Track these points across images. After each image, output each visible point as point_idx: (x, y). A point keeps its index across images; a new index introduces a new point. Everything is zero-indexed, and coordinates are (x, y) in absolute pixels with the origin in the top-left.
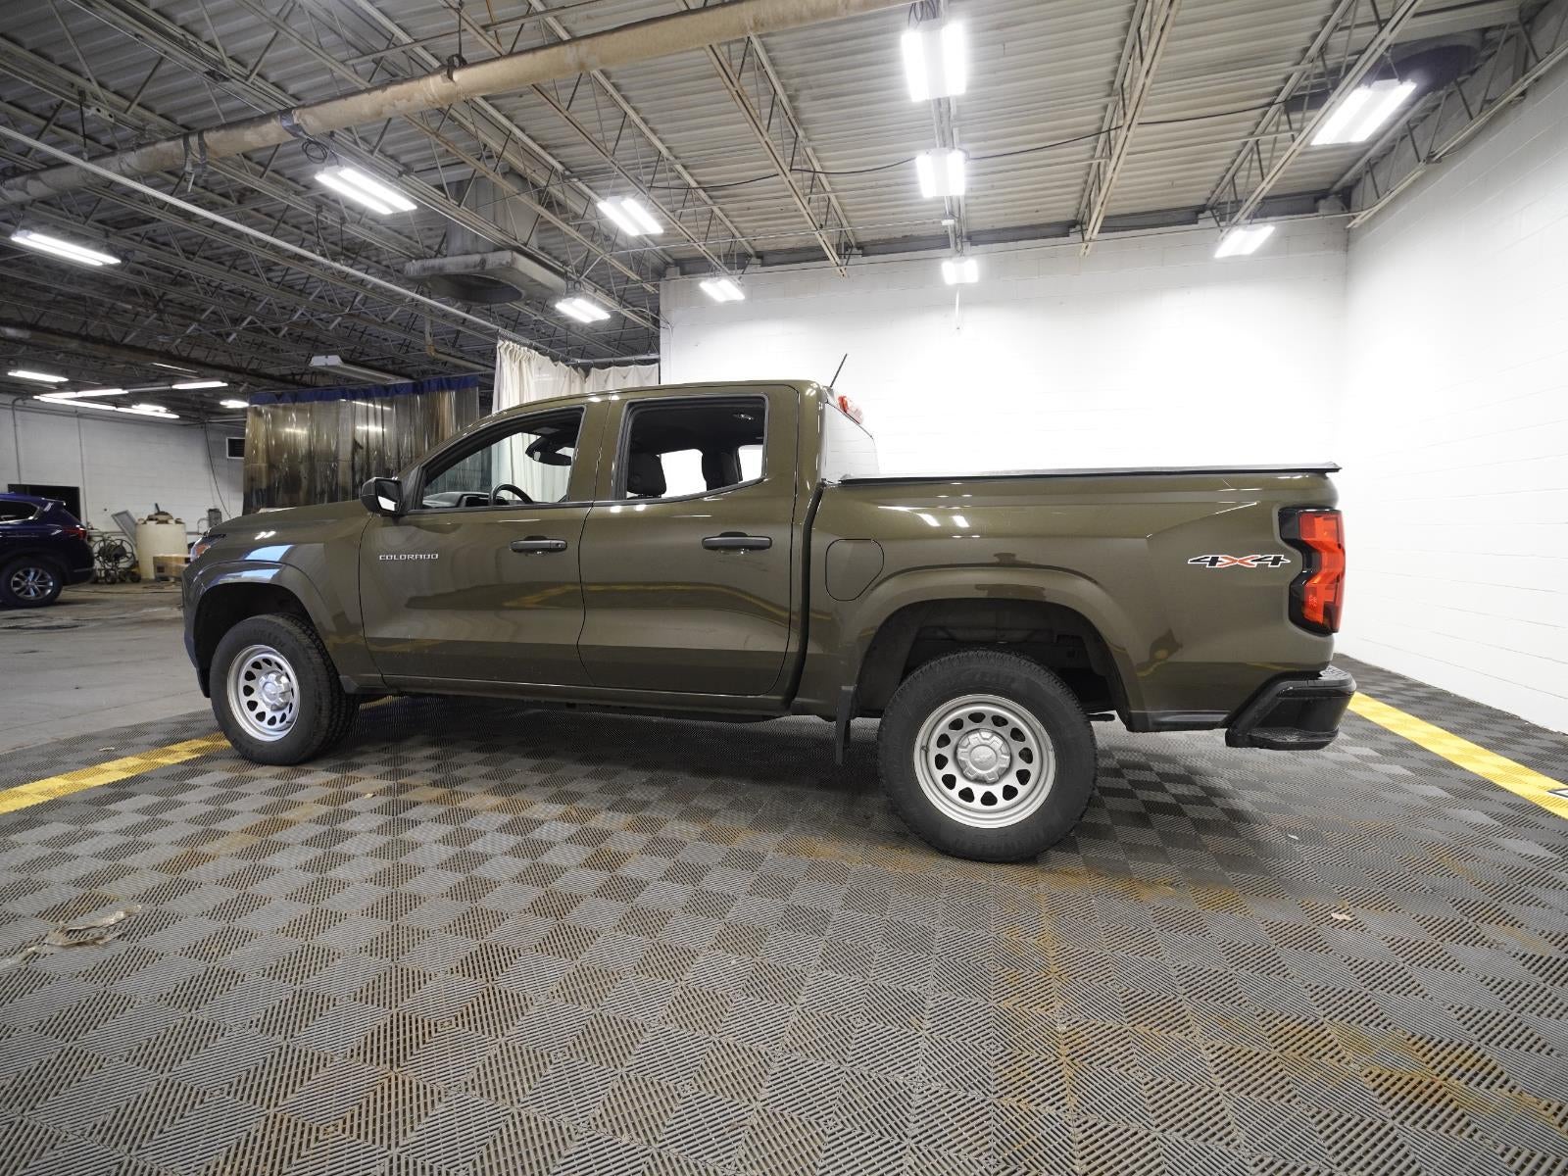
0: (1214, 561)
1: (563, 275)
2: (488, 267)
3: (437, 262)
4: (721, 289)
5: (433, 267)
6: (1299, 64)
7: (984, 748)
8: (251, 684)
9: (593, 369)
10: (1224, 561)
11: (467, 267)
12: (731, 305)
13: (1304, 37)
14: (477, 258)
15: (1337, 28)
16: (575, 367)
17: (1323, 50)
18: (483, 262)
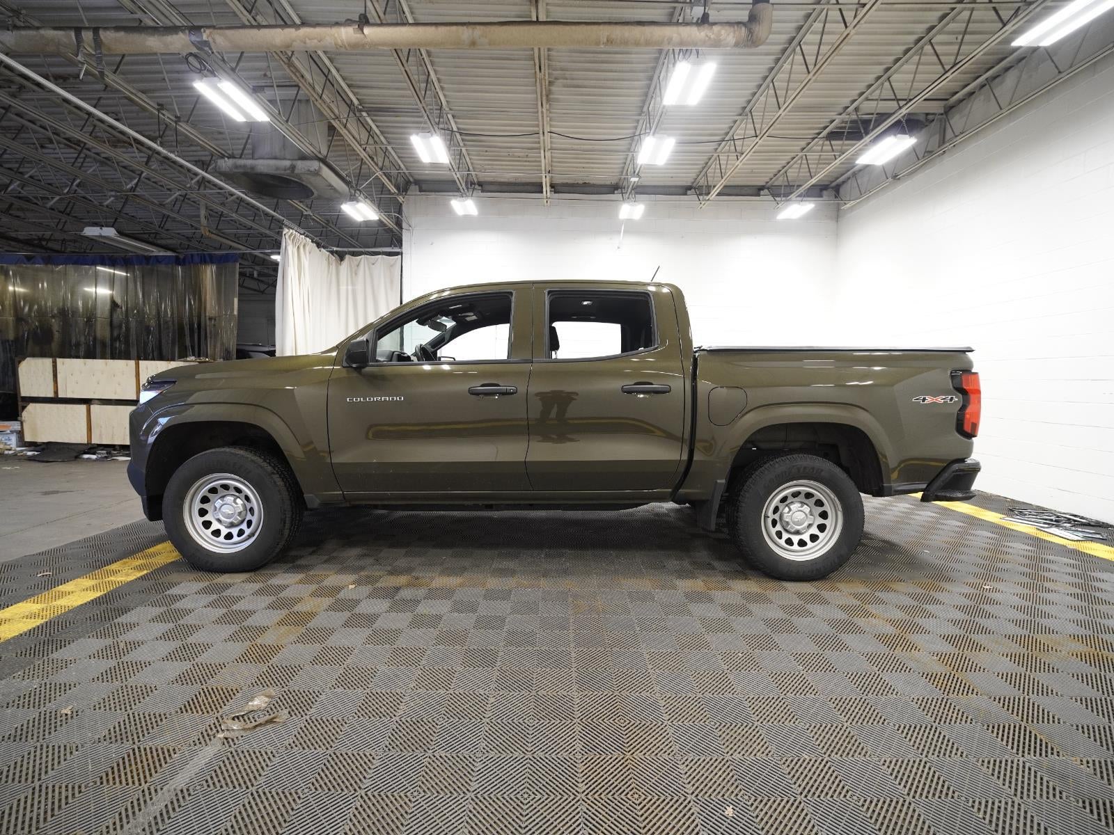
0: (924, 400)
1: (348, 183)
2: (296, 171)
3: (249, 162)
4: (465, 206)
5: (245, 166)
6: (840, 114)
7: (798, 513)
8: (205, 506)
9: (347, 256)
10: (929, 399)
11: (277, 169)
12: (467, 218)
13: (846, 101)
14: (287, 163)
15: (867, 99)
16: (332, 252)
17: (857, 109)
18: (293, 168)
